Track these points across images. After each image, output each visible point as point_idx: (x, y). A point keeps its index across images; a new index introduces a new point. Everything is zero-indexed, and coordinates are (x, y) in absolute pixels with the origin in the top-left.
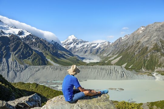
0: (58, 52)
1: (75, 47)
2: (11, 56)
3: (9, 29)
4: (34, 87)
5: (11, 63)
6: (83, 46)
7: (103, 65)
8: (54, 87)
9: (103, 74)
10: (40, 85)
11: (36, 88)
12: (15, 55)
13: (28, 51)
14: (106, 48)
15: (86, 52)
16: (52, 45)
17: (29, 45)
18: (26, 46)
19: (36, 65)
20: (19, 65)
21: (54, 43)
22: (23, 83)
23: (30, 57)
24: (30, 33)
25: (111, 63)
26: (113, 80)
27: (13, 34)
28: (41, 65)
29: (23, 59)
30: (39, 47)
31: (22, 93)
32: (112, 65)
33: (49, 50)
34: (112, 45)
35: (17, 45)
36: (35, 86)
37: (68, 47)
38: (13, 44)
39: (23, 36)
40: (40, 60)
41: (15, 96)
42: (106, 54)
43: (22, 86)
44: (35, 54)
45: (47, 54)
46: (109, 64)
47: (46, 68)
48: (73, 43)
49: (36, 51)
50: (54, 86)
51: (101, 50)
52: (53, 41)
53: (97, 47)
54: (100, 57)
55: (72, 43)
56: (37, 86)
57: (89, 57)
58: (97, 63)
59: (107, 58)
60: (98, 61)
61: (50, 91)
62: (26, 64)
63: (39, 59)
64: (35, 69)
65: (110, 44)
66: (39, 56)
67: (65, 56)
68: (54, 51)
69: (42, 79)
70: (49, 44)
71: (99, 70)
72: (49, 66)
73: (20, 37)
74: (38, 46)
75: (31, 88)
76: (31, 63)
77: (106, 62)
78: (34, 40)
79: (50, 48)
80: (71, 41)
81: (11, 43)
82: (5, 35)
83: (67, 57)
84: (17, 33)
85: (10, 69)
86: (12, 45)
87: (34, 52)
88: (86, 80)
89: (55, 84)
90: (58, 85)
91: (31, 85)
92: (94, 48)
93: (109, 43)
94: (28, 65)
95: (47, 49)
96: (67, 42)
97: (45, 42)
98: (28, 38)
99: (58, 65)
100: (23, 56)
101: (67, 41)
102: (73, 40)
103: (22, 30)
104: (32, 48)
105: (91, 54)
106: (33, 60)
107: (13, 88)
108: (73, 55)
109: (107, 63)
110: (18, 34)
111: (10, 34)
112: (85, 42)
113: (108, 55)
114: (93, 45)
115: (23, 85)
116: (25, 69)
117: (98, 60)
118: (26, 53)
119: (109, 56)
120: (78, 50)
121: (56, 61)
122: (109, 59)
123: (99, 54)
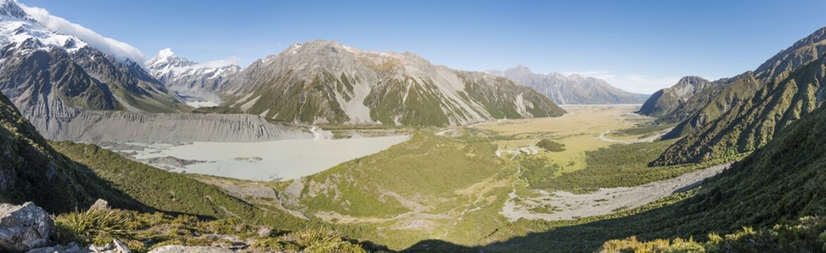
0: (137, 83)
1: (171, 73)
2: (52, 90)
3: (49, 37)
4: (92, 152)
5: (51, 103)
6: (188, 72)
7: (225, 113)
8: (128, 155)
9: (225, 131)
10: (103, 148)
11: (95, 153)
12: (59, 87)
13: (81, 80)
14: (233, 79)
15: (192, 84)
16: (127, 69)
17: (83, 67)
18: (79, 69)
19: (95, 110)
20: (66, 108)
21: (130, 65)
22: (73, 144)
23: (85, 92)
24: (86, 44)
25: (240, 110)
26: (244, 142)
27: (56, 46)
28: (104, 109)
29: (72, 97)
30: (101, 72)
31: (68, 162)
32: (242, 113)
33: (120, 79)
34: (244, 72)
35: (63, 67)
36: (93, 150)
37: (158, 74)
38: (55, 65)
39: (73, 50)
40: (103, 99)
41: (55, 168)
42: (233, 90)
43: (70, 148)
44: (94, 85)
45: (117, 87)
46: (237, 110)
47: (113, 115)
48: (168, 66)
49: (95, 80)
50: (129, 151)
51: (222, 83)
52: (128, 59)
53: (215, 76)
54: (221, 97)
55: (166, 65)
56: (96, 151)
57: (200, 95)
58: (214, 108)
59: (233, 99)
60: (217, 105)
61: (120, 161)
62: (78, 107)
63: (101, 97)
64: (93, 117)
65: (241, 70)
66: (101, 90)
67: (151, 92)
68: (130, 82)
69: (106, 138)
70: (121, 65)
71: (218, 123)
72: (118, 112)
73: (68, 51)
74: (99, 70)
75: (85, 152)
76: (86, 105)
77: (231, 106)
78: (92, 58)
79: (122, 75)
80: (164, 60)
81: (52, 64)
82: (43, 49)
83: (155, 94)
84: (62, 44)
85: (50, 115)
86: (53, 68)
87: (92, 83)
88: (191, 143)
89: (131, 147)
90: (137, 152)
91: (86, 148)
92: (209, 78)
93: (238, 68)
94: (81, 108)
95: (116, 77)
96: (156, 63)
97: (114, 61)
98: (82, 53)
99: (137, 110)
100: (73, 90)
101: (156, 60)
102: (169, 59)
103: (71, 37)
104: (89, 74)
105: (204, 89)
106: (90, 99)
107: (52, 151)
108: (166, 92)
109: (233, 108)
110: (64, 46)
111: (50, 46)
112: (192, 63)
113: (235, 93)
114: (207, 72)
115: (73, 147)
116: (76, 116)
117: (216, 102)
118: (78, 84)
119: (237, 95)
120: (177, 81)
121: (133, 102)
122: (238, 102)
123: (218, 89)
